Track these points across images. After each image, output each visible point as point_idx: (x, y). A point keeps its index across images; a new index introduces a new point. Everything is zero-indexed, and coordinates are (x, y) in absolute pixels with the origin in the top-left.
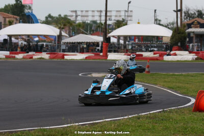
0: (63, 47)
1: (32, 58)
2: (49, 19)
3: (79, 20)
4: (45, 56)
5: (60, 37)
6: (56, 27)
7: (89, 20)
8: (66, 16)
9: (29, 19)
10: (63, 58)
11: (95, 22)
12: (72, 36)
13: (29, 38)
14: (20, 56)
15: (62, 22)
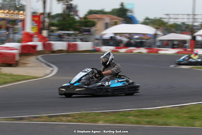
0: (158, 44)
1: (131, 52)
2: (147, 21)
3: (172, 22)
4: (143, 50)
5: (155, 35)
6: (153, 27)
7: (179, 22)
8: (161, 18)
9: (130, 20)
10: (157, 52)
11: (183, 23)
12: (165, 35)
13: (130, 36)
14: (123, 50)
15: (157, 23)
